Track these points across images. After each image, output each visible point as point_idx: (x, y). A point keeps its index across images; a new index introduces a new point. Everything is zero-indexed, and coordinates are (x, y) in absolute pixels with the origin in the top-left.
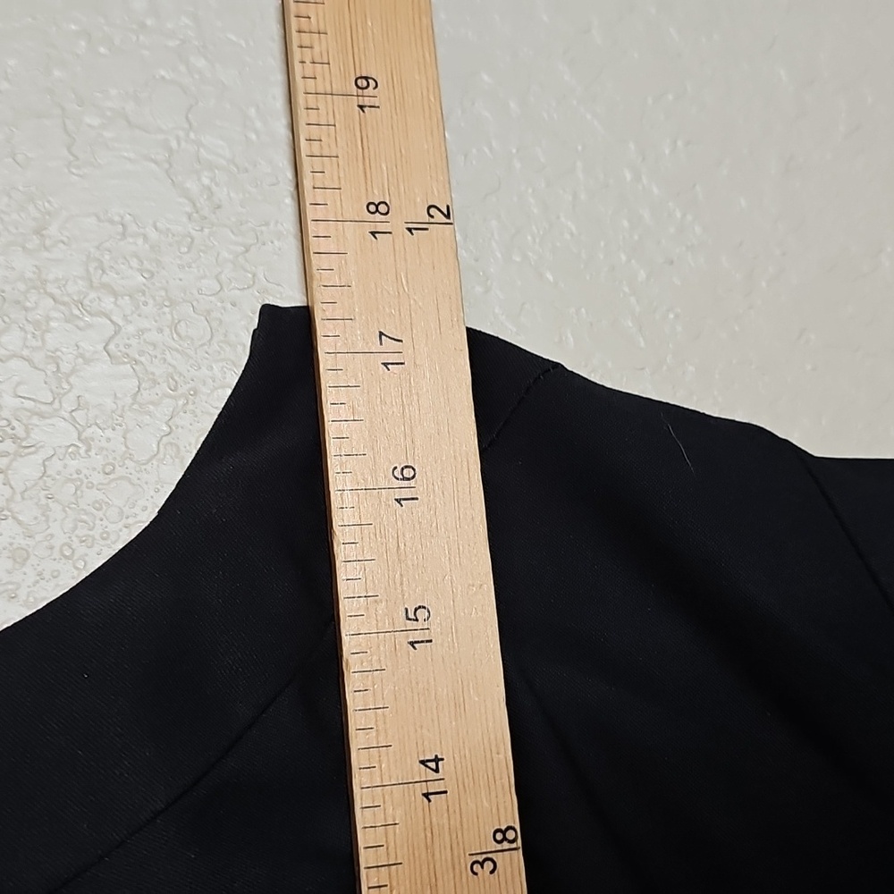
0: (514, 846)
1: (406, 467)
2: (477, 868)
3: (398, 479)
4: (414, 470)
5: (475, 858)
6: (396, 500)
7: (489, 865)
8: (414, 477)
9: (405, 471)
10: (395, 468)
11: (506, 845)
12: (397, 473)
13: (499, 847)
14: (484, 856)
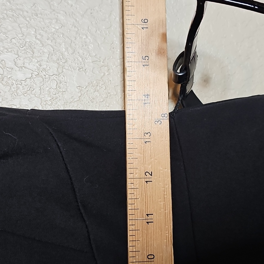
0: (167, 118)
1: (146, 19)
2: (156, 122)
3: (143, 22)
4: (148, 20)
5: (155, 120)
6: (142, 28)
7: (160, 122)
8: (148, 22)
9: (145, 20)
10: (142, 19)
11: (164, 118)
12: (143, 21)
13: (163, 118)
14: (159, 120)
